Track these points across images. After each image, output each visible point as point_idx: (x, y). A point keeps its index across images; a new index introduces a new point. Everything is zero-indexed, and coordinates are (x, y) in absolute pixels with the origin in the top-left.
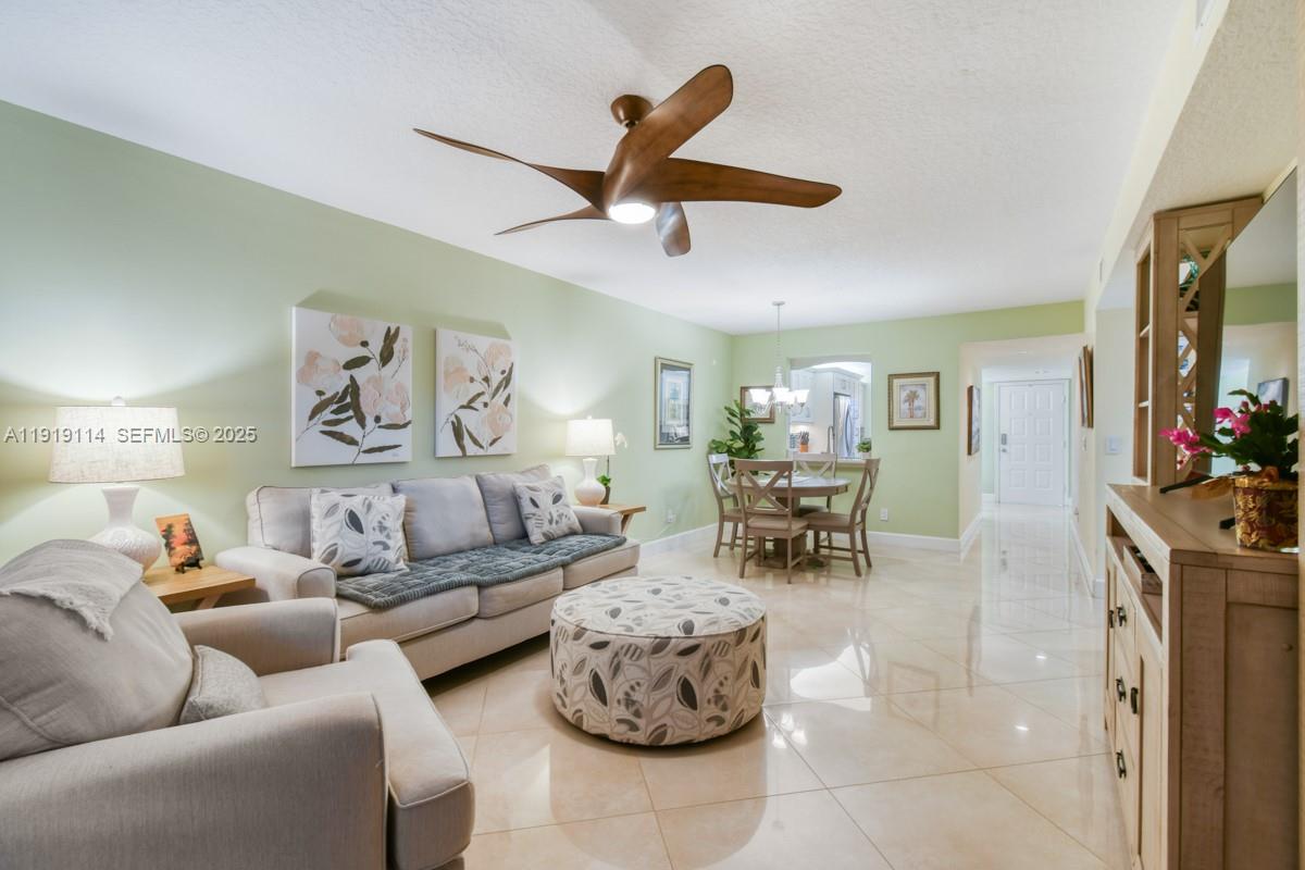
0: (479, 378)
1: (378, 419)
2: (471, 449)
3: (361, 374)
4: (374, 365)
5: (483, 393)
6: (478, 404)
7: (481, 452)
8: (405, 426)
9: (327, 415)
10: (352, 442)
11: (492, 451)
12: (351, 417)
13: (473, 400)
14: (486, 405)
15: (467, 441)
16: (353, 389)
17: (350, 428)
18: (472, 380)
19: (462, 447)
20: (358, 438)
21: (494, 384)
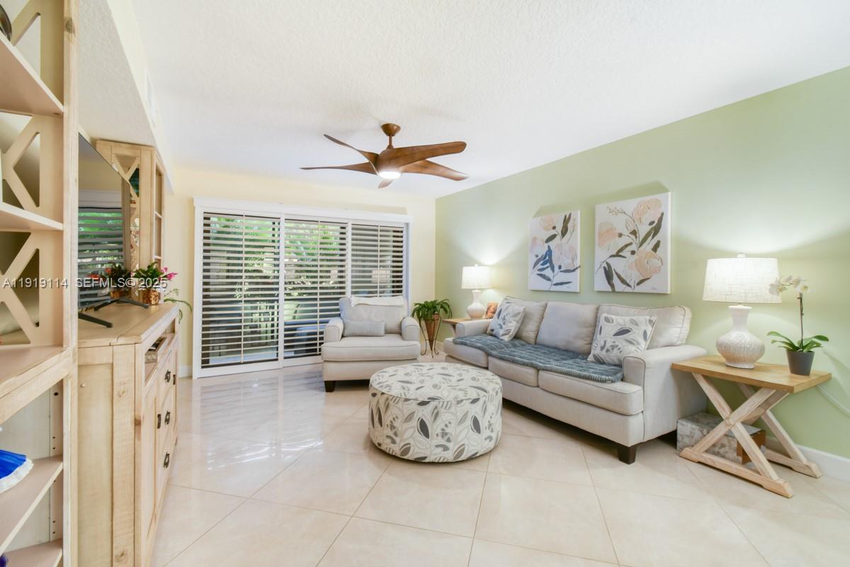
0: (626, 232)
1: (560, 267)
2: (619, 286)
3: (552, 244)
4: (558, 237)
5: (631, 244)
6: (626, 253)
7: (628, 289)
8: (574, 270)
9: (539, 266)
10: (549, 279)
11: (639, 289)
12: (548, 267)
13: (621, 250)
14: (633, 253)
15: (616, 280)
16: (549, 252)
17: (548, 272)
18: (620, 235)
19: (612, 286)
20: (551, 278)
21: (642, 235)
